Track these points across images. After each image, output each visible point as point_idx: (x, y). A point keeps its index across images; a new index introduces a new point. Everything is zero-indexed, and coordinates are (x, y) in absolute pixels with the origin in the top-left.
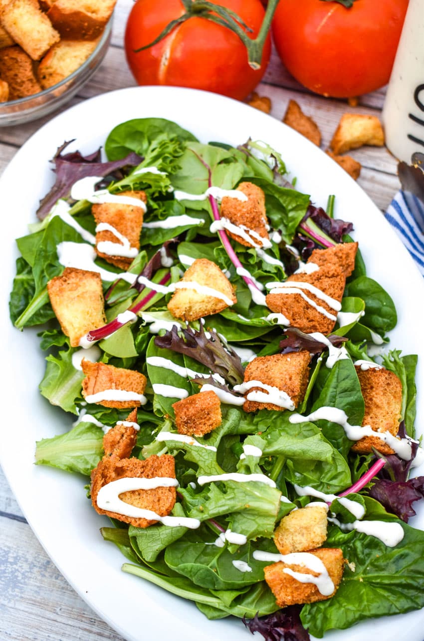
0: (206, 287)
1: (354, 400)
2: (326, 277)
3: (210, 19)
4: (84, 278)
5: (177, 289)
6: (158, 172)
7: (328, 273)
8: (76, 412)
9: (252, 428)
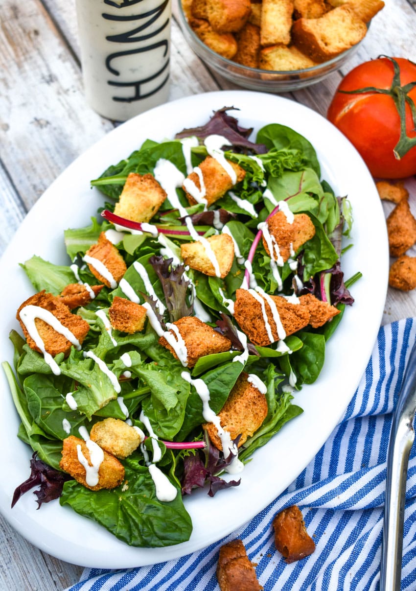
0: (213, 252)
1: (222, 391)
2: (295, 312)
3: (395, 104)
4: (154, 188)
5: (199, 241)
6: (262, 166)
7: (298, 311)
8: (73, 259)
9: (157, 357)
